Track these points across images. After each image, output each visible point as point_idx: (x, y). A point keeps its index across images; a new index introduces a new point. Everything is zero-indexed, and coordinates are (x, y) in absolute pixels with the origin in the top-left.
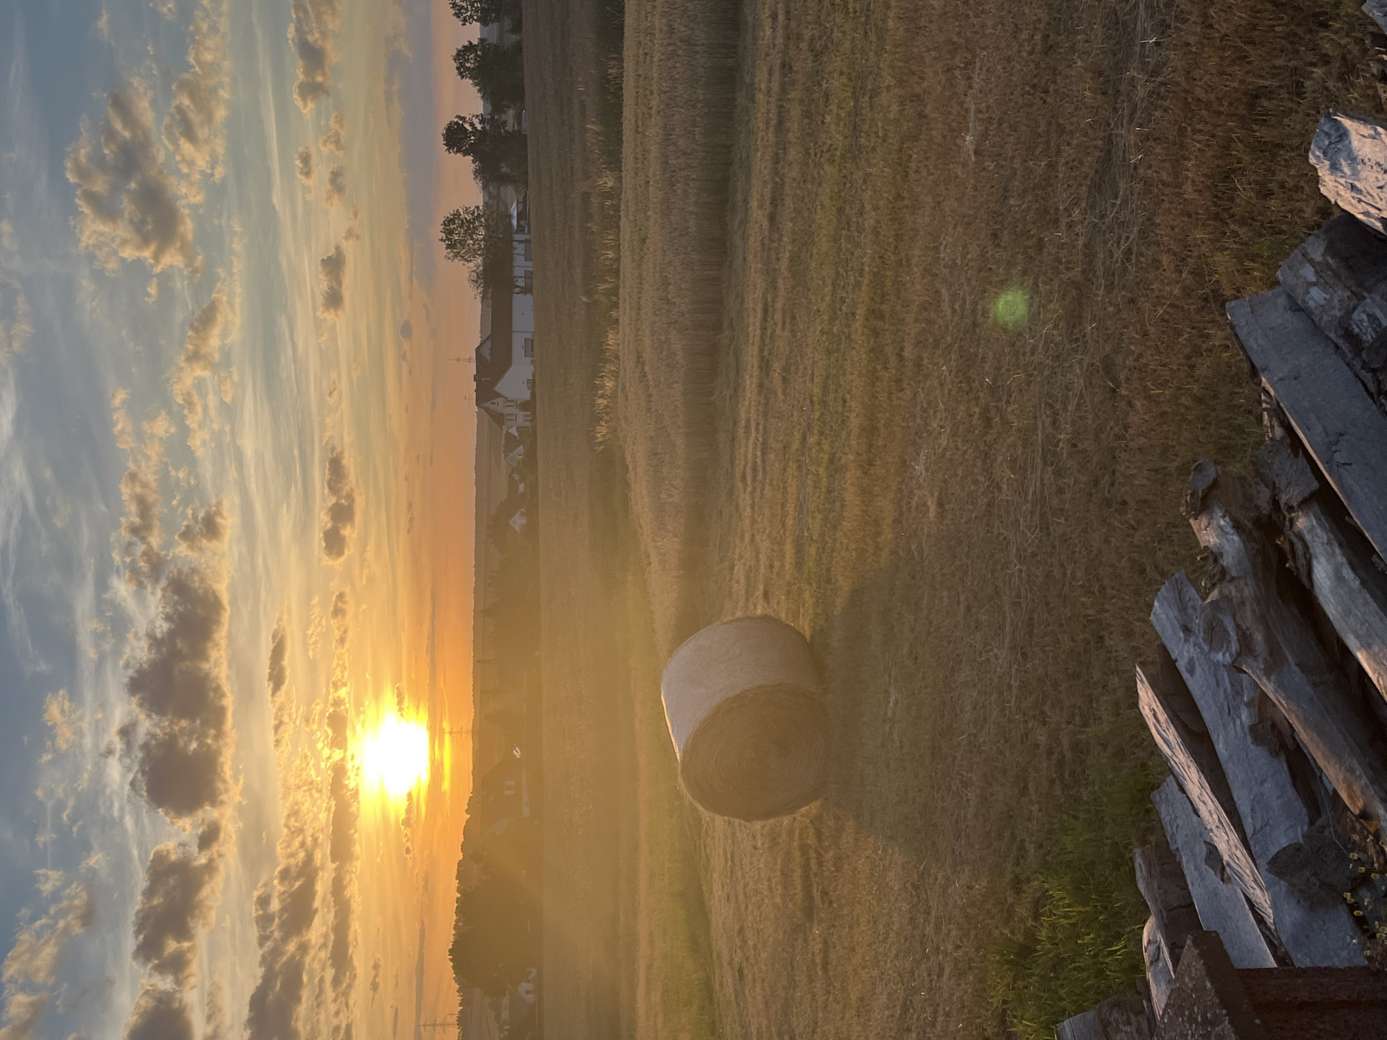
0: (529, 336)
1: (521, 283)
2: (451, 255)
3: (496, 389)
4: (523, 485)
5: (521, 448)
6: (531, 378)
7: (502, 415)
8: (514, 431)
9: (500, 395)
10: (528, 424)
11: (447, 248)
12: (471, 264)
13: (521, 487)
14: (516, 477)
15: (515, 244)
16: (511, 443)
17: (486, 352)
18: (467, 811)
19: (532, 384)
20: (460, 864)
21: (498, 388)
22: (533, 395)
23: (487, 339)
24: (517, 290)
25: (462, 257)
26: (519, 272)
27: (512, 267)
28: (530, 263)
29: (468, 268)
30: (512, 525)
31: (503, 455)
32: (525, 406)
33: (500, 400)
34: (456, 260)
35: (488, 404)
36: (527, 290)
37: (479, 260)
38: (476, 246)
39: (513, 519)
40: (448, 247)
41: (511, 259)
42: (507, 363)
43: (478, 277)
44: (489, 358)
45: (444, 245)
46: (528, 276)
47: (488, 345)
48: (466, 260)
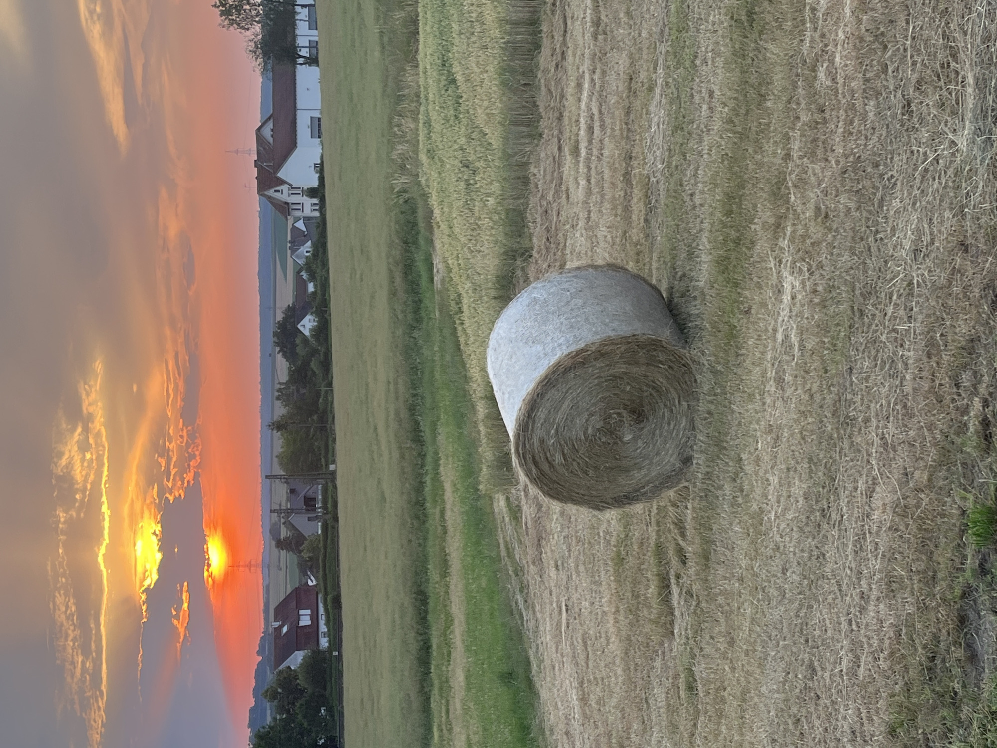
0: (317, 114)
1: (304, 52)
2: (226, 22)
3: (279, 175)
4: (312, 284)
5: (309, 243)
6: (319, 162)
7: (287, 204)
8: (300, 225)
9: (283, 182)
10: (317, 214)
11: (221, 16)
12: (248, 33)
13: (311, 288)
14: (304, 275)
15: (298, 9)
16: (298, 238)
17: (267, 132)
18: (258, 653)
19: (320, 168)
20: (252, 710)
21: (281, 174)
22: (321, 179)
23: (269, 118)
24: (301, 61)
25: (238, 25)
26: (302, 42)
27: (294, 37)
28: (315, 33)
29: (245, 36)
30: (301, 329)
31: (289, 252)
32: (312, 193)
33: (284, 188)
34: (231, 28)
35: (271, 193)
36: (312, 61)
37: (257, 28)
38: (254, 13)
39: (302, 323)
40: (223, 14)
41: (293, 26)
42: (292, 145)
43: (257, 47)
44: (271, 140)
45: (217, 12)
46: (313, 46)
47: (270, 125)
48: (243, 28)
